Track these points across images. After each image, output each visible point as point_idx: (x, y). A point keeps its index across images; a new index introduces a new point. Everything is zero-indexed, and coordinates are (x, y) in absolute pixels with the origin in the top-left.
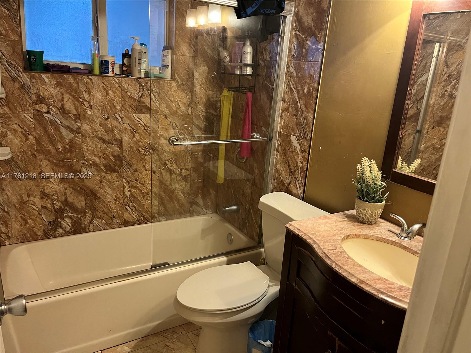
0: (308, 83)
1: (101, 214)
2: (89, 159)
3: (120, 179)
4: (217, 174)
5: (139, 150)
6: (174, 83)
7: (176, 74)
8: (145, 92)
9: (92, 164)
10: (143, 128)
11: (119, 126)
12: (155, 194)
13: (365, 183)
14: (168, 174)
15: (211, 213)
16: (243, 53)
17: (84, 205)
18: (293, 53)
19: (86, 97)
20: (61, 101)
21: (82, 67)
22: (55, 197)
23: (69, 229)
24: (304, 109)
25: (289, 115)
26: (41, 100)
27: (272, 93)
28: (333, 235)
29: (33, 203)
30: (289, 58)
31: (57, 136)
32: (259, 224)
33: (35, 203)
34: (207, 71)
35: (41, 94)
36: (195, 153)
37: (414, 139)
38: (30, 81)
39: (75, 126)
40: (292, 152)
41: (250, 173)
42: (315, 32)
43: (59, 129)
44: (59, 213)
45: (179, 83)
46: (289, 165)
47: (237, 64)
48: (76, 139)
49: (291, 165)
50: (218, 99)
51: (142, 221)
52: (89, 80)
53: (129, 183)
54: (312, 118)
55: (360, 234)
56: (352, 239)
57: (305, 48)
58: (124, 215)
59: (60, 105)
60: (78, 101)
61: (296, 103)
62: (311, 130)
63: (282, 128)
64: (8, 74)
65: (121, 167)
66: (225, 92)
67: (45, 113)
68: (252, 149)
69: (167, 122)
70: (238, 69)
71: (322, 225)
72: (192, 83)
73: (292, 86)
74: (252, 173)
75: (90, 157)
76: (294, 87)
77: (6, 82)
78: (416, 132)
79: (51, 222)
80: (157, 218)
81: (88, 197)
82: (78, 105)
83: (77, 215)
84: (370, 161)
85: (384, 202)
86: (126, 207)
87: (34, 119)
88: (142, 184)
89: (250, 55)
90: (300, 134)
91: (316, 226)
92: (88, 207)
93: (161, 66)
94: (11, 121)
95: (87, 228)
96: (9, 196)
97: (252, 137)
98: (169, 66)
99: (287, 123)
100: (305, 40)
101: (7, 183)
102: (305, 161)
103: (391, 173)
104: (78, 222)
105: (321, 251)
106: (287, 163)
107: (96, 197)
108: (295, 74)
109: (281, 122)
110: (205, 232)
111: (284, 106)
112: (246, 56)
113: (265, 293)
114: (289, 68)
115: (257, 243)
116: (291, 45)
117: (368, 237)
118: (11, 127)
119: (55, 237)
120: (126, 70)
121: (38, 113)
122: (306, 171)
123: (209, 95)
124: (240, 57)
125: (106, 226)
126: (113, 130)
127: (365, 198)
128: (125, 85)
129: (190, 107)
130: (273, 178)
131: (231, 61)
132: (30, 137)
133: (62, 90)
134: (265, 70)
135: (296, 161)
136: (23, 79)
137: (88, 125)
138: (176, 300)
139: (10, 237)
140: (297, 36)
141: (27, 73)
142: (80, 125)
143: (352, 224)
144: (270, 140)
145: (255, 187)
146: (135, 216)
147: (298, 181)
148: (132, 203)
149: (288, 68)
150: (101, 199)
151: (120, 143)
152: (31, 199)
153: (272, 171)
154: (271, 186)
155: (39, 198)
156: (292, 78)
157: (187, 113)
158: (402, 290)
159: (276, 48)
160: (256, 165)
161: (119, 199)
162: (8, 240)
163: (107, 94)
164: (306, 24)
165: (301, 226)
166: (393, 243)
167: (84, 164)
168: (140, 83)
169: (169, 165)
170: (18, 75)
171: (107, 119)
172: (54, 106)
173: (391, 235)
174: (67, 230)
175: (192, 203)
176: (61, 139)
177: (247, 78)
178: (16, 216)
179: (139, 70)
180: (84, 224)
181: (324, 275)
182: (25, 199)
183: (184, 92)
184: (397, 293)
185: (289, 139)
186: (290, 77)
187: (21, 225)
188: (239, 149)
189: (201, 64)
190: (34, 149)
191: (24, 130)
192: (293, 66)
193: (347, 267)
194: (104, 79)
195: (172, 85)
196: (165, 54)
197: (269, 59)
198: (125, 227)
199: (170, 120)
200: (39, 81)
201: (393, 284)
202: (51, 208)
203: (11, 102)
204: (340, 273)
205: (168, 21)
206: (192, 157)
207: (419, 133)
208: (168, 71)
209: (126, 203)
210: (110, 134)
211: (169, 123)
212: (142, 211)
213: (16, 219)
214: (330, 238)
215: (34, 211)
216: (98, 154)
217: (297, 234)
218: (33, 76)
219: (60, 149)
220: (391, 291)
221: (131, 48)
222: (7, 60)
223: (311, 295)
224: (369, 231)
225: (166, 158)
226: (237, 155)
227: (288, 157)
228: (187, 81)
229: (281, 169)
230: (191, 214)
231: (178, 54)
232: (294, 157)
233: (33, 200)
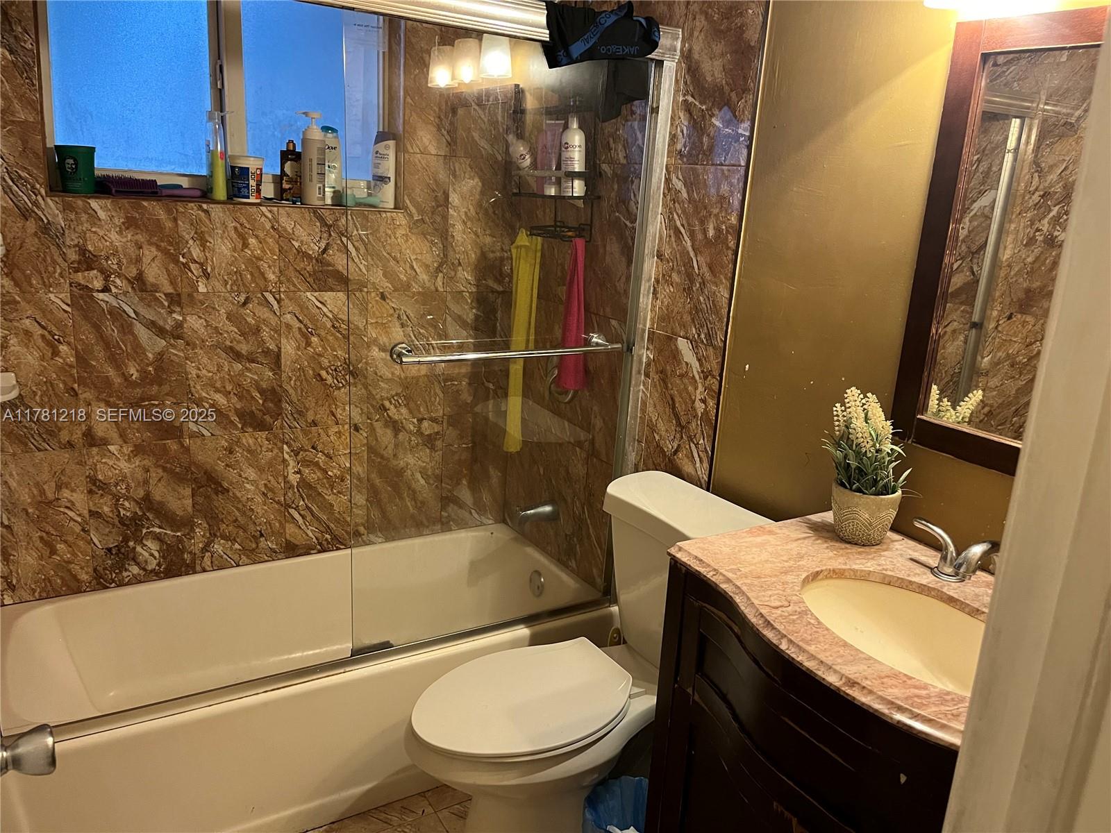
0: (715, 215)
1: (231, 528)
2: (201, 398)
3: (276, 445)
4: (505, 431)
5: (319, 375)
6: (401, 219)
7: (406, 197)
8: (333, 240)
10: (329, 325)
11: (273, 321)
12: (359, 479)
13: (854, 448)
14: (389, 432)
15: (491, 522)
16: (562, 147)
17: (190, 509)
18: (679, 146)
19: (196, 252)
20: (136, 264)
21: (185, 183)
22: (122, 488)
23: (153, 566)
24: (708, 276)
25: (672, 290)
26: (87, 261)
27: (633, 239)
28: (782, 573)
29: (69, 505)
30: (671, 158)
31: (125, 346)
32: (606, 548)
33: (73, 504)
34: (479, 189)
35: (90, 248)
36: (452, 380)
37: (965, 343)
38: (63, 217)
39: (169, 321)
40: (681, 376)
41: (582, 428)
42: (730, 97)
43: (132, 328)
44: (132, 528)
45: (413, 217)
46: (674, 408)
47: (548, 173)
48: (172, 351)
49: (680, 408)
50: (506, 254)
51: (328, 543)
52: (202, 214)
53: (296, 455)
54: (728, 296)
55: (844, 570)
56: (826, 582)
57: (708, 135)
58: (285, 530)
59: (133, 272)
60: (177, 262)
61: (689, 262)
62: (725, 324)
63: (656, 320)
64: (10, 201)
65: (279, 415)
66: (523, 239)
67: (98, 291)
68: (586, 371)
69: (387, 309)
70: (551, 184)
71: (754, 549)
72: (445, 217)
73: (678, 223)
74: (588, 427)
75: (204, 394)
76: (683, 225)
77: (6, 220)
78: (971, 328)
79: (111, 548)
80: (365, 537)
81: (199, 488)
82: (176, 272)
83: (172, 531)
84: (865, 396)
85: (899, 492)
86: (290, 510)
87: (73, 305)
88: (328, 456)
89: (580, 151)
90: (699, 335)
91: (739, 551)
92: (199, 511)
93: (370, 179)
94: (17, 310)
95: (198, 562)
97: (587, 343)
98: (389, 178)
99: (667, 310)
100: (707, 116)
102: (712, 398)
103: (915, 423)
104: (175, 548)
105: (754, 611)
106: (671, 403)
107: (220, 489)
108: (685, 195)
109: (653, 306)
110: (476, 569)
111: (660, 270)
112: (569, 153)
113: (622, 713)
114: (671, 180)
115: (600, 594)
116: (675, 128)
117: (864, 577)
118: (18, 325)
119: (121, 584)
120: (290, 189)
121: (81, 292)
122: (714, 422)
123: (485, 244)
124: (557, 155)
125: (242, 556)
126: (258, 330)
127: (854, 483)
128: (287, 223)
129: (441, 275)
130: (637, 438)
131: (534, 165)
132: (63, 348)
133: (139, 237)
134: (616, 186)
135: (690, 397)
136: (45, 212)
137: (200, 318)
138: (412, 735)
139: (14, 586)
140: (688, 108)
141: (57, 199)
142: (181, 318)
143: (826, 545)
144: (630, 350)
145: (595, 460)
146: (311, 533)
147: (697, 445)
148: (303, 500)
149: (668, 180)
150: (231, 494)
151: (275, 359)
152: (65, 495)
153: (635, 421)
154: (632, 457)
155: (82, 492)
156: (679, 204)
157: (433, 288)
158: (947, 701)
159: (639, 135)
160: (596, 408)
161: (273, 492)
162: (11, 593)
163: (246, 245)
164: (709, 79)
165: (706, 552)
166: (923, 590)
168: (322, 220)
169: (392, 411)
170: (35, 204)
171: (245, 304)
172: (119, 276)
173: (918, 571)
174: (150, 568)
175: (448, 500)
176: (135, 351)
177: (574, 205)
178: (28, 536)
179: (320, 188)
180: (191, 553)
181: (761, 668)
182: (50, 496)
183: (427, 239)
184: (934, 709)
185: (673, 347)
186: (674, 203)
187: (41, 558)
188: (556, 372)
189: (465, 173)
190: (72, 376)
191: (49, 331)
192: (681, 177)
193: (816, 647)
194: (237, 211)
195: (398, 223)
196: (380, 151)
197: (623, 161)
198: (287, 558)
199: (393, 306)
200: (84, 217)
201: (925, 687)
202: (111, 515)
203: (18, 266)
204: (798, 662)
205: (387, 74)
206: (445, 390)
207: (976, 329)
208: (389, 191)
209: (289, 502)
210: (252, 339)
211: (391, 311)
212: (328, 519)
213: (28, 543)
214: (773, 579)
215: (72, 523)
216: (224, 387)
217: (697, 571)
218: (71, 204)
219: (132, 374)
220: (921, 703)
221: (301, 137)
222: (9, 168)
223: (731, 716)
224: (864, 561)
225: (384, 394)
226: (552, 386)
227: (672, 389)
228: (433, 213)
229: (656, 418)
230: (445, 525)
231: (412, 151)
232: (686, 389)
233: (69, 497)
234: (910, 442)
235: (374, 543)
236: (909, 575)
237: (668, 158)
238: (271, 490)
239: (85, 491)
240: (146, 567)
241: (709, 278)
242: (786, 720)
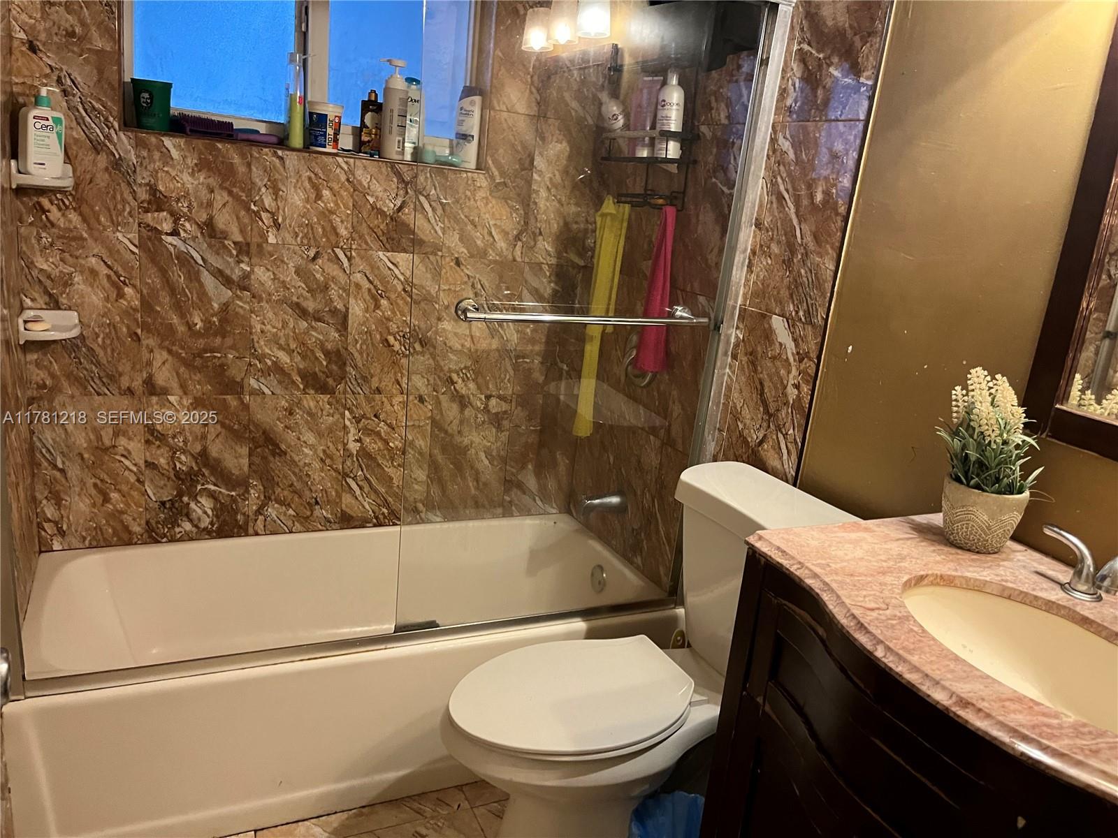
0: (826, 179)
1: (286, 493)
2: (264, 355)
3: (338, 410)
4: (576, 411)
5: (387, 340)
6: (482, 181)
7: (488, 158)
8: (410, 198)
9: (272, 369)
10: (400, 288)
11: (342, 278)
12: (420, 454)
13: (975, 437)
14: (455, 407)
15: (554, 511)
16: (658, 105)
17: (246, 469)
18: (789, 102)
19: (268, 201)
20: (206, 207)
21: (262, 128)
22: (179, 441)
23: (206, 524)
24: (812, 245)
25: (770, 262)
26: (157, 201)
27: (729, 207)
28: (879, 573)
29: (125, 453)
30: (779, 115)
31: (191, 293)
32: (675, 544)
33: (130, 453)
34: (567, 154)
35: (161, 188)
36: (524, 357)
37: (1097, 353)
38: (135, 154)
39: (237, 271)
40: (774, 358)
41: (658, 414)
42: (853, 42)
43: (199, 275)
44: (186, 482)
45: (495, 180)
46: (762, 394)
47: (641, 133)
48: (238, 302)
49: (769, 393)
50: (590, 227)
51: (385, 517)
52: (277, 161)
53: (358, 422)
54: (833, 268)
55: (954, 577)
56: (931, 589)
57: (824, 87)
58: (341, 499)
59: (203, 217)
60: (248, 209)
61: (791, 231)
62: (828, 299)
63: (749, 296)
64: (82, 133)
65: (342, 379)
66: (609, 206)
67: (167, 234)
68: (667, 353)
69: (461, 276)
70: (643, 146)
71: (847, 545)
72: (529, 182)
73: (782, 188)
74: (664, 412)
75: (267, 351)
76: (787, 190)
77: (77, 152)
78: (1104, 337)
79: (165, 502)
80: (423, 515)
81: (256, 448)
82: (246, 220)
83: (227, 490)
84: (993, 378)
85: (1027, 494)
86: (348, 480)
87: (140, 246)
88: (390, 426)
89: (678, 110)
90: (797, 312)
91: (830, 546)
92: (255, 472)
93: (453, 137)
94: (84, 247)
95: (251, 524)
96: (69, 431)
97: (672, 315)
98: (473, 137)
99: (763, 284)
100: (825, 66)
101: (67, 400)
102: (807, 382)
103: (1053, 413)
104: (230, 508)
105: (845, 611)
106: (759, 387)
107: (277, 451)
108: (791, 155)
109: (747, 280)
110: (537, 559)
111: (758, 240)
112: (666, 112)
113: (680, 721)
114: (777, 141)
115: (666, 594)
116: (785, 81)
117: (978, 587)
118: (83, 262)
119: (172, 540)
120: (369, 142)
121: (150, 233)
122: (807, 410)
123: (569, 214)
124: (652, 115)
125: (296, 523)
126: (326, 288)
127: (973, 478)
128: (363, 177)
129: (520, 244)
130: (718, 425)
131: (627, 126)
132: (128, 291)
133: (211, 180)
134: (715, 150)
135: (782, 383)
136: (118, 146)
137: (268, 270)
138: (449, 722)
139: (64, 532)
140: (803, 57)
141: (129, 134)
142: (248, 269)
143: (932, 548)
144: (717, 328)
145: (670, 449)
146: (368, 505)
147: (785, 436)
148: (362, 471)
149: (773, 141)
150: (288, 457)
151: (342, 320)
152: (122, 443)
153: (718, 406)
154: (711, 447)
155: (140, 441)
156: (784, 166)
157: (510, 257)
158: (1083, 734)
159: (745, 92)
160: (675, 393)
161: (332, 459)
162: (60, 539)
163: (319, 197)
164: (830, 23)
165: (790, 544)
166: (1051, 607)
167: (251, 365)
168: (399, 175)
169: (460, 385)
170: (108, 137)
171: (314, 259)
172: (189, 220)
173: (1045, 586)
174: (202, 525)
175: (510, 484)
176: (201, 300)
177: (667, 171)
178: (82, 483)
179: (399, 142)
180: (244, 514)
181: (848, 677)
182: (107, 442)
183: (508, 204)
184: (1067, 741)
185: (766, 326)
186: (779, 165)
187: (94, 505)
188: (634, 353)
189: (552, 135)
190: (136, 320)
191: (115, 272)
192: (788, 136)
193: (920, 658)
194: (312, 160)
195: (479, 185)
196: (465, 107)
197: (725, 121)
198: (341, 529)
199: (468, 273)
200: (157, 155)
201: (1056, 716)
202: (167, 468)
203: (87, 201)
204: (897, 673)
205: (478, 25)
206: (516, 367)
207: (1111, 339)
208: (471, 150)
209: (347, 470)
210: (319, 296)
211: (466, 279)
212: (386, 492)
213: (82, 489)
214: (870, 579)
215: (127, 473)
216: (288, 345)
217: (778, 563)
218: (144, 141)
219: (197, 324)
220: (1052, 734)
221: (384, 86)
222: (83, 98)
223: (807, 732)
224: (979, 569)
225: (453, 366)
226: (629, 368)
227: (761, 373)
228: (516, 177)
229: (741, 404)
230: (507, 510)
231: (498, 108)
232: (778, 373)
233: (125, 445)
234: (1044, 436)
235: (431, 522)
236: (1034, 590)
237: (775, 115)
238: (328, 456)
239: (143, 441)
240: (199, 525)
241: (813, 248)
242: (878, 742)
